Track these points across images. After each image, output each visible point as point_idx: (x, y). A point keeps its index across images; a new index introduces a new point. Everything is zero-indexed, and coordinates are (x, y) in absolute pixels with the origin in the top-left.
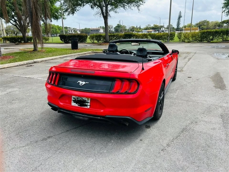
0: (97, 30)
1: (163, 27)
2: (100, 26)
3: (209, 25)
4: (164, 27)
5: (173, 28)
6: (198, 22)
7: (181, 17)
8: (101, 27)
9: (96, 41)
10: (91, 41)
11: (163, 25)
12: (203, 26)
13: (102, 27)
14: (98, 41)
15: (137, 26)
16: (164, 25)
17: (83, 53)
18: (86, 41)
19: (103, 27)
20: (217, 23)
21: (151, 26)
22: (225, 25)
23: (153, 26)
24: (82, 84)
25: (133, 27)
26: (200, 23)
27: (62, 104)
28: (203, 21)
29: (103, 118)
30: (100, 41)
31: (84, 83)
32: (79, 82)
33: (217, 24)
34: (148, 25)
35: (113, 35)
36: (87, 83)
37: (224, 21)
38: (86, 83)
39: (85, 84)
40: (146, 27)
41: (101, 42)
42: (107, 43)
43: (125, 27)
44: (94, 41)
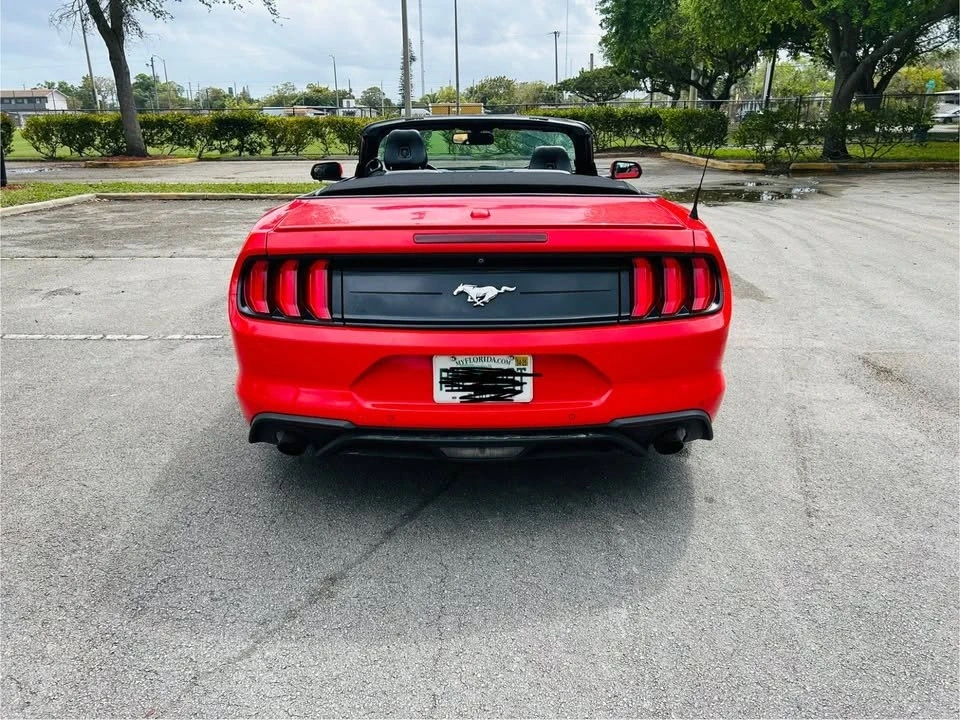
0: (31, 100)
1: (349, 98)
2: (46, 83)
3: (516, 95)
4: (354, 98)
5: (388, 101)
6: (477, 83)
7: (414, 60)
8: (50, 86)
9: (63, 151)
10: (37, 149)
11: (348, 90)
12: (494, 99)
13: (56, 86)
14: (80, 150)
15: (230, 90)
16: (351, 90)
17: (54, 201)
18: (9, 151)
19: (61, 86)
20: (540, 90)
21: (296, 92)
22: (567, 95)
23: (307, 91)
24: (482, 298)
25: (214, 91)
26: (483, 86)
27: (368, 405)
28: (495, 80)
29: (600, 436)
30: (86, 151)
31: (490, 292)
32: (460, 288)
33: (541, 92)
34: (286, 85)
35: (160, 121)
36: (506, 291)
37: (566, 82)
38: (502, 291)
39: (499, 293)
40: (276, 93)
41: (96, 153)
42: (137, 155)
43: (175, 90)
44: (54, 151)
